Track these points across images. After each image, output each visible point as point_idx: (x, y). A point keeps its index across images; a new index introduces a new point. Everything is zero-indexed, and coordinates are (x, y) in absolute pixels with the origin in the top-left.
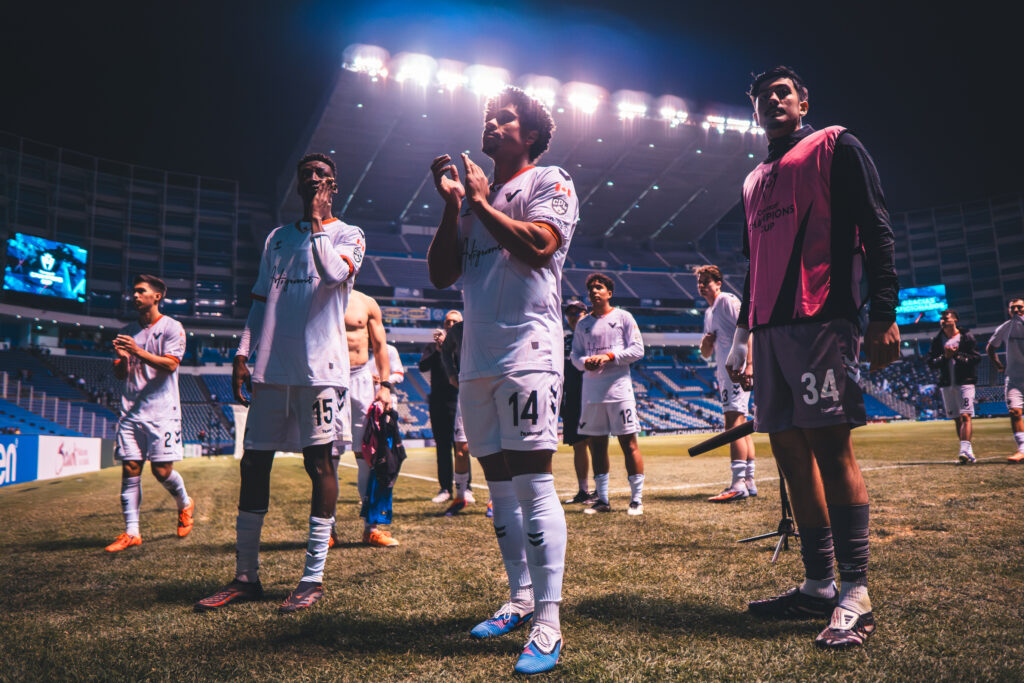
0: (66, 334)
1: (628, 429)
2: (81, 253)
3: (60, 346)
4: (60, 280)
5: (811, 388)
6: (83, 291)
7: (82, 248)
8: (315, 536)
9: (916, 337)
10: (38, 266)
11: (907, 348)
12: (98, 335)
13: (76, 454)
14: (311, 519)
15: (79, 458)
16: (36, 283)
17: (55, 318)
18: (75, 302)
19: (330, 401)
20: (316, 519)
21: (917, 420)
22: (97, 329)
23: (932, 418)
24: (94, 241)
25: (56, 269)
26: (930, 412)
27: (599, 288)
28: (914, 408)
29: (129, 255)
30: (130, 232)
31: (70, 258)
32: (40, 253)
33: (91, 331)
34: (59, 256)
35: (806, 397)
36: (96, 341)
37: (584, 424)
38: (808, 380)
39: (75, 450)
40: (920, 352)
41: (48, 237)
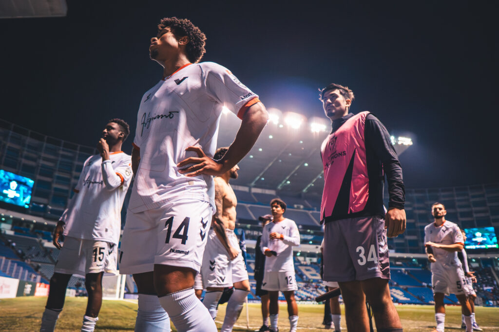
0: (17, 224)
1: (290, 288)
2: (31, 182)
3: (12, 230)
4: (18, 195)
5: (362, 255)
6: (28, 202)
7: (32, 179)
8: (85, 328)
9: (479, 256)
10: (8, 188)
11: (473, 262)
12: (32, 226)
13: (4, 287)
14: (84, 317)
15: (5, 289)
16: (5, 196)
17: (12, 214)
18: (23, 207)
19: (104, 248)
20: (87, 318)
21: (484, 306)
22: (31, 222)
23: (493, 306)
24: (38, 177)
25: (17, 190)
26: (491, 302)
27: (277, 207)
28: (481, 299)
29: (55, 186)
30: (57, 174)
31: (25, 184)
32: (10, 180)
33: (29, 223)
34: (20, 183)
35: (359, 261)
36: (31, 229)
37: (265, 283)
38: (360, 251)
39: (4, 284)
40: (482, 265)
41: (16, 173)
